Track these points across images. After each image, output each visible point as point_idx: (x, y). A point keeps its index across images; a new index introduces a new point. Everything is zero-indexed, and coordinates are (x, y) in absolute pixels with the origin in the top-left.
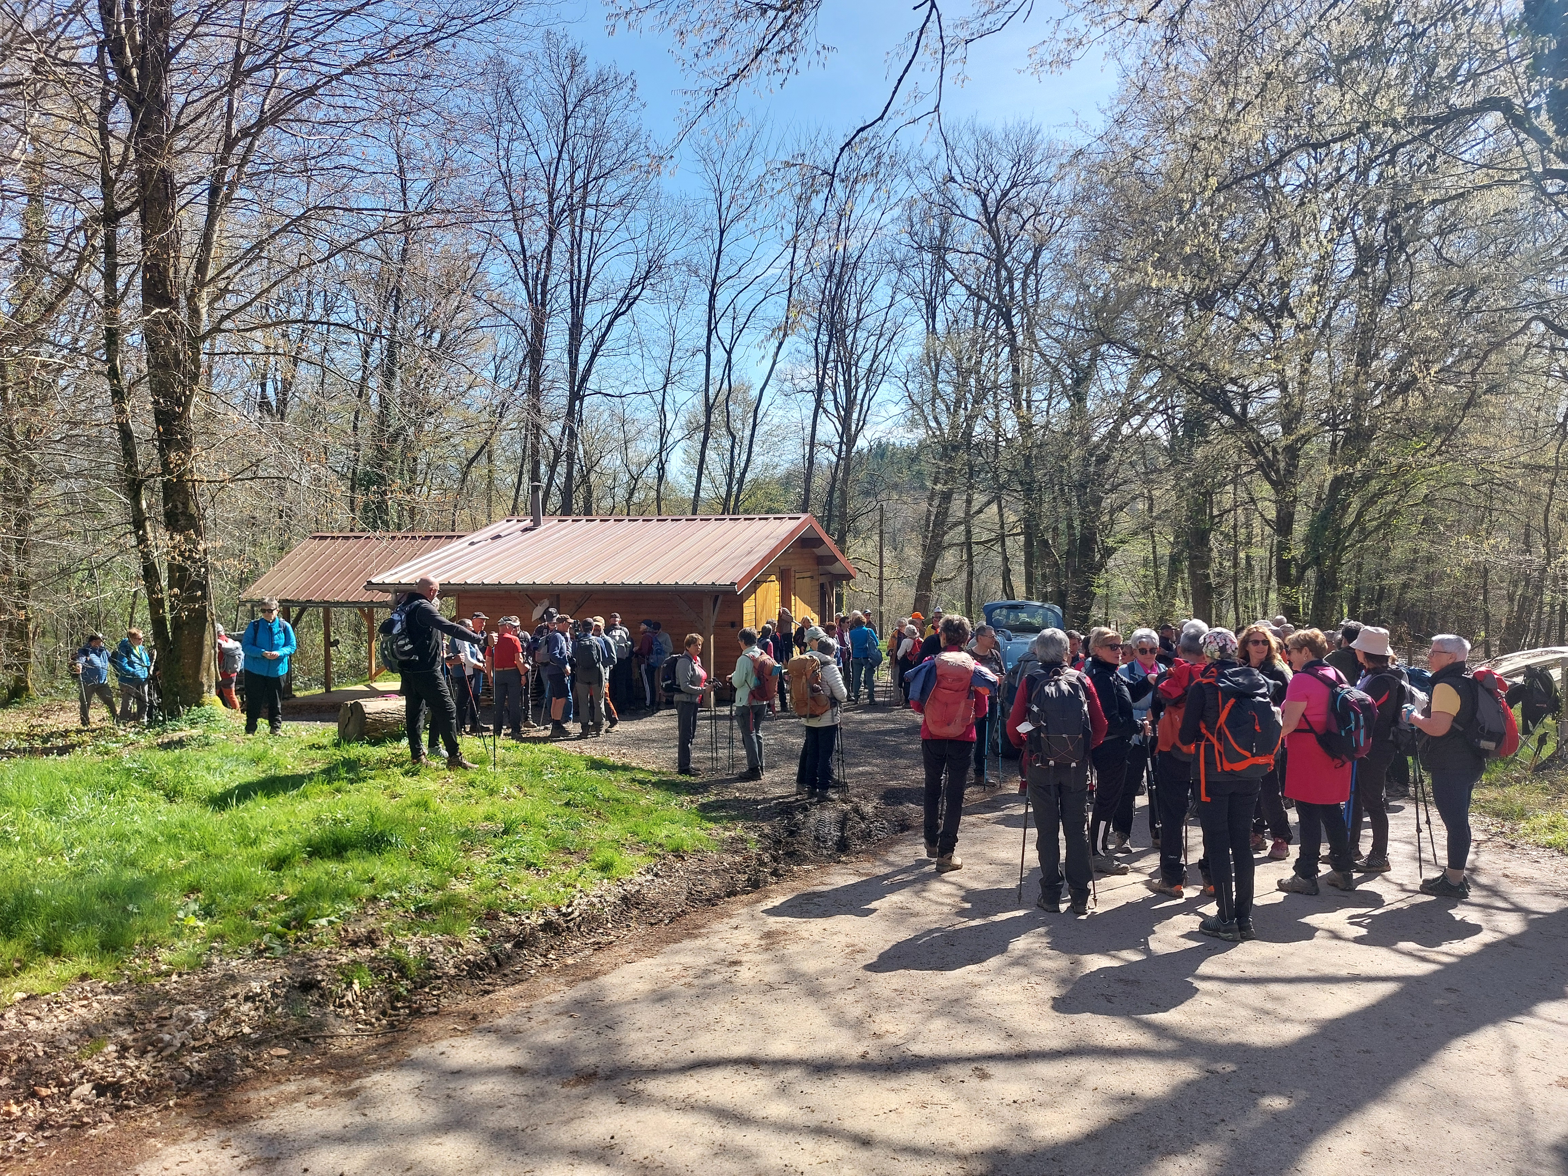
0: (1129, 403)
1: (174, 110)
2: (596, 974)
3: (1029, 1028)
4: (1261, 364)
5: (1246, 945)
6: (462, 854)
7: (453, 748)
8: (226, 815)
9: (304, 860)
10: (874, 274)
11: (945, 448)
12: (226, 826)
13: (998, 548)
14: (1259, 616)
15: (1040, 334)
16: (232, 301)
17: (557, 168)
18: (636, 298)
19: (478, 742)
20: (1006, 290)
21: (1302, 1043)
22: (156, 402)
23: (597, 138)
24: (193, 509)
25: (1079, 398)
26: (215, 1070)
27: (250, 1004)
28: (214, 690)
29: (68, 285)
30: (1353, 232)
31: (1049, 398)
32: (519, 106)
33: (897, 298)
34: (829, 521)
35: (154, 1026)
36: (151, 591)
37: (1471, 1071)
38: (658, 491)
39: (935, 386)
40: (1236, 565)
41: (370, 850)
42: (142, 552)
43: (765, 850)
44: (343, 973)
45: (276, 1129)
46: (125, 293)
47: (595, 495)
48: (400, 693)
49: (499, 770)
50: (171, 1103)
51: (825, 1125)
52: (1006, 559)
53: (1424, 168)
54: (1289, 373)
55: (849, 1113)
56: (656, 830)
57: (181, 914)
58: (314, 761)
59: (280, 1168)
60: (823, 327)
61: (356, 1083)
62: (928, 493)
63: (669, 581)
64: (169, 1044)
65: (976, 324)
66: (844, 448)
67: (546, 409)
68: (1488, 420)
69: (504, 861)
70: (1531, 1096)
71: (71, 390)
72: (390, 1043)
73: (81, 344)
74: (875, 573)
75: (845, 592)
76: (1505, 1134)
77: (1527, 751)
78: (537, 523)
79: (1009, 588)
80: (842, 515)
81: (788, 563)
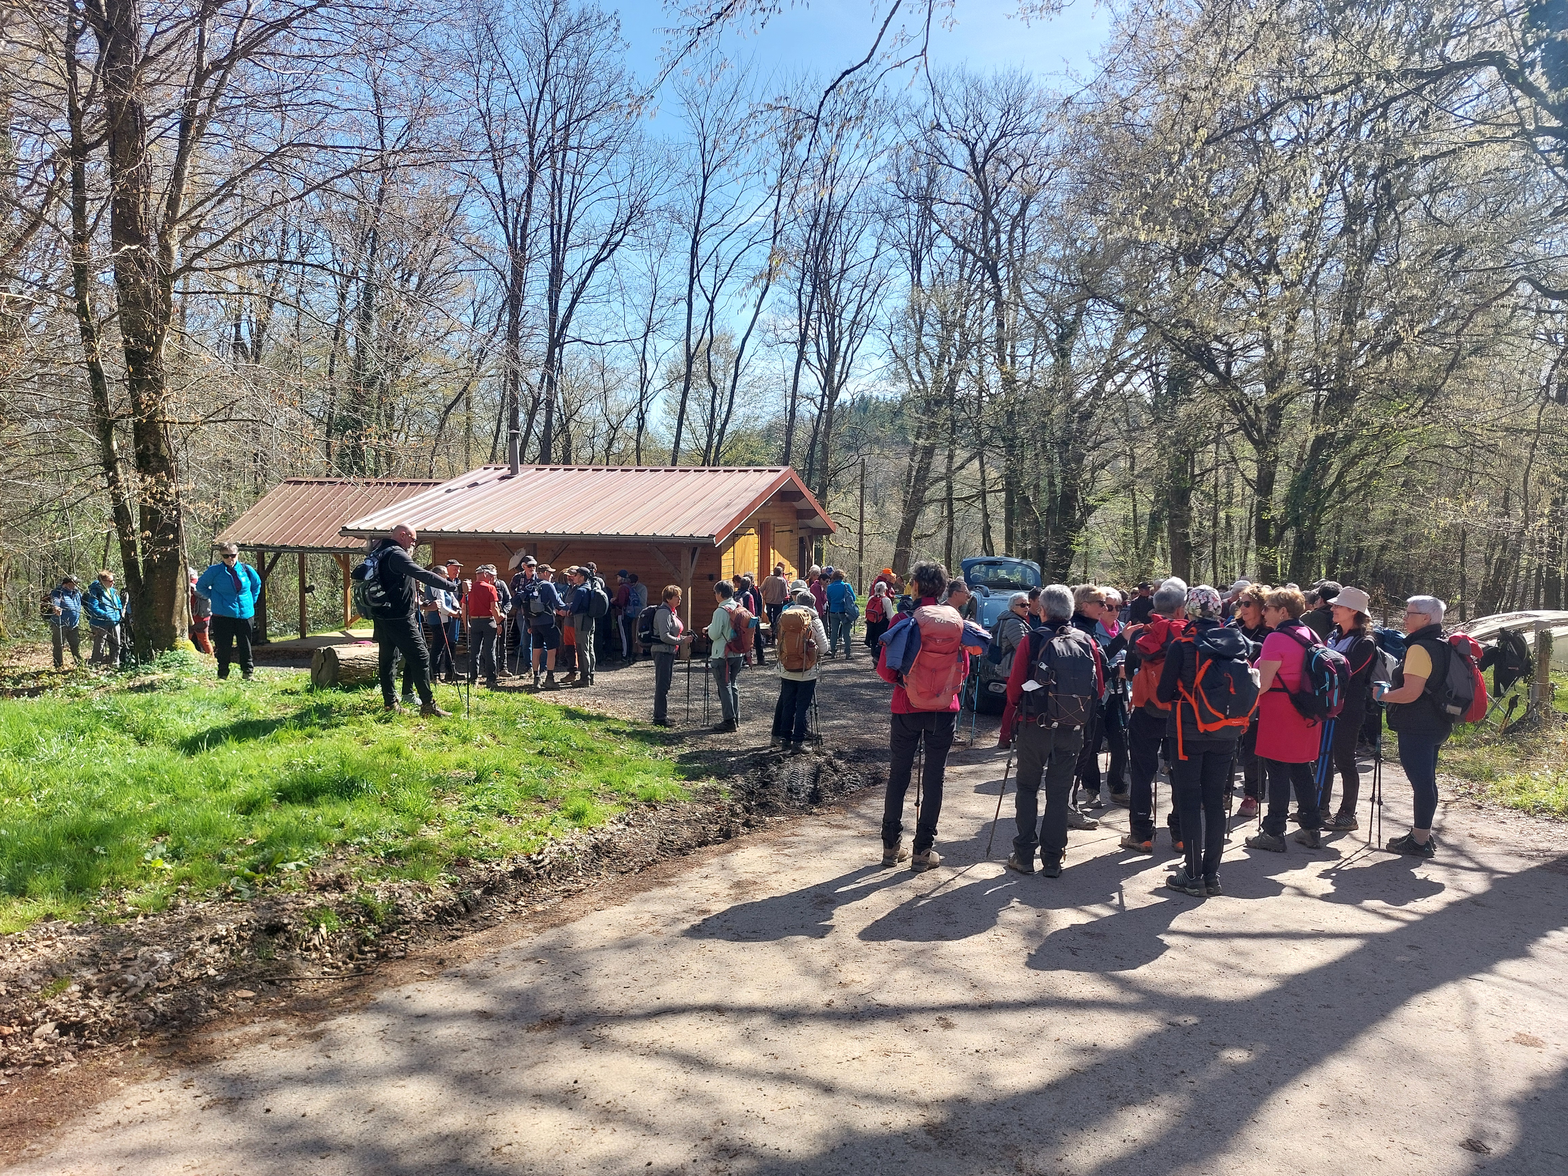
0: (1114, 359)
1: (144, 41)
2: (565, 921)
3: (994, 979)
4: (1247, 322)
5: (1212, 901)
6: (433, 801)
7: (426, 696)
8: (196, 759)
9: (274, 804)
10: (859, 223)
11: (928, 403)
12: (196, 770)
13: (978, 504)
14: (1237, 576)
15: (1026, 289)
16: (204, 240)
17: (538, 109)
18: (617, 244)
19: (452, 690)
20: (993, 242)
21: (1265, 997)
22: (126, 341)
23: (580, 78)
24: (165, 452)
25: (1064, 354)
26: (180, 1012)
27: (215, 947)
28: (187, 634)
29: (36, 221)
30: (1343, 189)
31: (1033, 354)
32: (500, 44)
33: (883, 249)
34: (810, 475)
35: (119, 967)
36: (122, 533)
37: (1430, 1026)
38: (638, 441)
39: (919, 339)
40: (1215, 524)
41: (341, 795)
42: (113, 494)
43: (738, 800)
44: (309, 917)
45: (240, 1070)
46: (93, 229)
47: (574, 445)
48: (373, 640)
49: (473, 718)
50: (135, 1043)
51: (788, 1072)
52: (986, 516)
53: (1416, 125)
54: (1274, 331)
55: (812, 1060)
56: (629, 780)
57: (148, 857)
58: (286, 706)
59: (242, 1109)
60: (807, 277)
61: (321, 1026)
62: (910, 448)
63: (647, 532)
64: (134, 985)
65: (961, 276)
66: (826, 400)
67: (526, 357)
68: (1471, 383)
69: (476, 808)
70: (1488, 1051)
71: (41, 328)
72: (357, 987)
73: (50, 281)
74: (856, 528)
75: (825, 546)
76: (1461, 1088)
77: (1497, 713)
78: (514, 471)
79: (988, 544)
80: (824, 469)
81: (767, 516)
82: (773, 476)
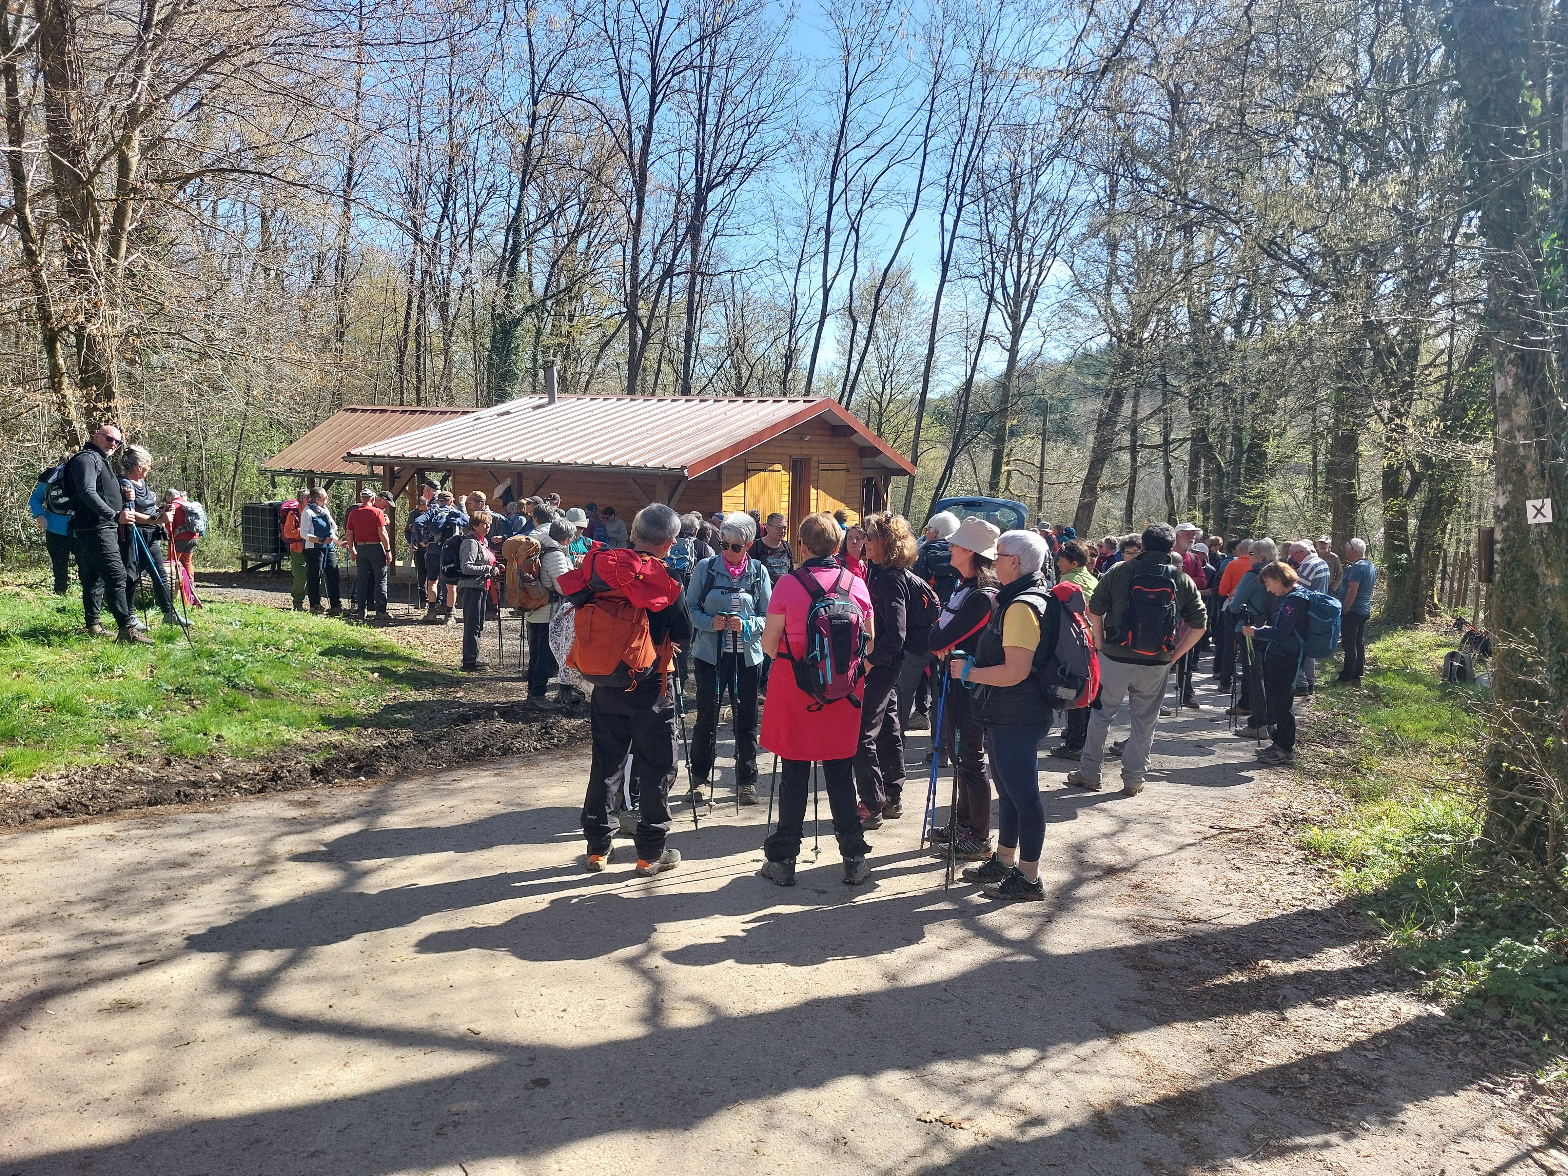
7: (121, 619)
63: (622, 462)
74: (1037, 476)
78: (552, 401)
79: (1169, 496)
80: (1003, 412)
81: (806, 452)
82: (800, 406)
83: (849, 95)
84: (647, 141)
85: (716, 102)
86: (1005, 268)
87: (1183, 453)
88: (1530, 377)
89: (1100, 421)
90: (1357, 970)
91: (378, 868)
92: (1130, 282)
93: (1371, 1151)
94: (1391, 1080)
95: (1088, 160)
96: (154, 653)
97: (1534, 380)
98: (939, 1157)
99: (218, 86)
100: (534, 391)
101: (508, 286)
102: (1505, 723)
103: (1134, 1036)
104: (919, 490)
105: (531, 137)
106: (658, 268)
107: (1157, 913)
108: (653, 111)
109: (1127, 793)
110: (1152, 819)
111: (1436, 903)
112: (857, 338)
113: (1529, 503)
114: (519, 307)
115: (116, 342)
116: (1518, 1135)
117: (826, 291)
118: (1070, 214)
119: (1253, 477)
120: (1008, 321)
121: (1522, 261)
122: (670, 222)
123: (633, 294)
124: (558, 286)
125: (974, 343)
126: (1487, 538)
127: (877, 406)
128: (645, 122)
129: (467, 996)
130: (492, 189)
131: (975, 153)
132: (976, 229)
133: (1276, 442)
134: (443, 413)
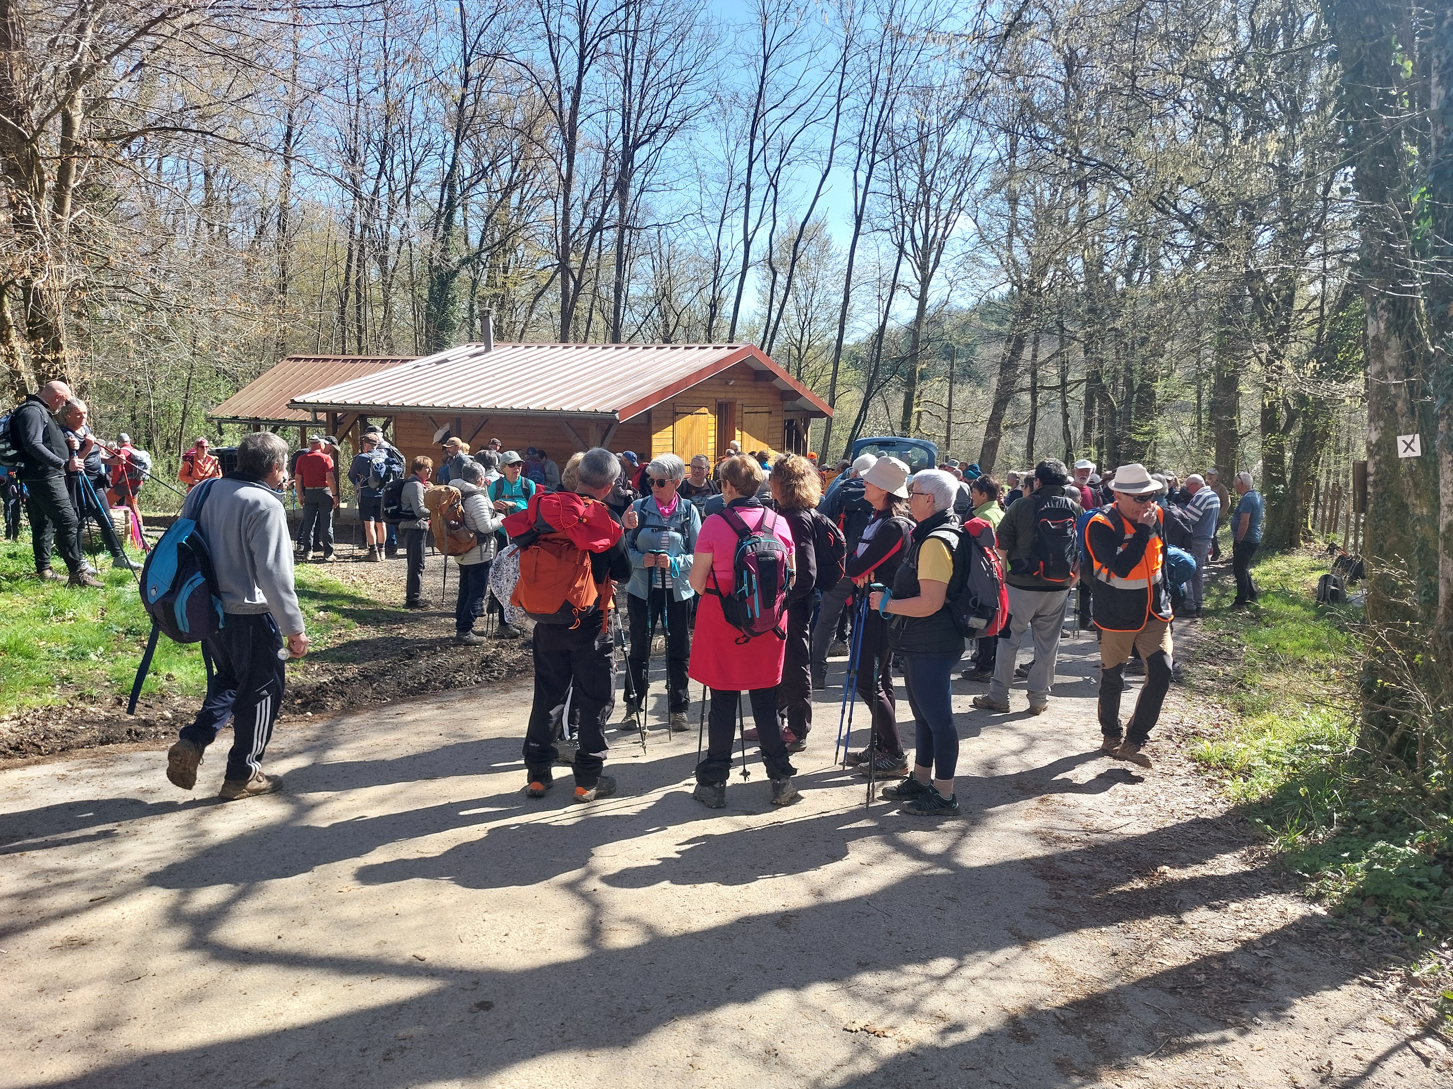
7: (72, 564)
63: (557, 407)
74: (945, 416)
78: (488, 349)
79: (1066, 433)
80: (913, 357)
81: (730, 396)
82: (724, 353)
83: (766, 59)
84: (576, 101)
85: (640, 66)
86: (914, 221)
87: (1079, 394)
88: (1401, 321)
89: (1002, 364)
90: (1246, 874)
91: (325, 802)
92: (1030, 235)
93: (1264, 1044)
94: (1279, 977)
95: (990, 120)
96: (104, 597)
97: (1404, 324)
98: (866, 1065)
99: (159, 47)
100: (471, 339)
101: (444, 240)
102: (1380, 642)
103: (1044, 942)
104: (836, 430)
105: (464, 97)
106: (587, 223)
107: (1063, 824)
108: (581, 73)
109: (1033, 711)
110: (1056, 736)
111: (1317, 809)
112: (777, 288)
113: (1400, 439)
114: (456, 259)
115: (63, 295)
116: (1397, 1026)
117: (748, 244)
118: (975, 170)
119: (1143, 415)
120: (918, 272)
121: (1393, 213)
122: (598, 178)
123: (565, 247)
124: (493, 239)
125: (886, 292)
126: (1361, 469)
127: (796, 352)
128: (574, 83)
129: (412, 923)
130: (428, 147)
131: (885, 113)
132: (887, 185)
133: (1163, 383)
134: (384, 361)
